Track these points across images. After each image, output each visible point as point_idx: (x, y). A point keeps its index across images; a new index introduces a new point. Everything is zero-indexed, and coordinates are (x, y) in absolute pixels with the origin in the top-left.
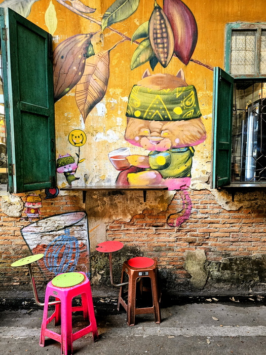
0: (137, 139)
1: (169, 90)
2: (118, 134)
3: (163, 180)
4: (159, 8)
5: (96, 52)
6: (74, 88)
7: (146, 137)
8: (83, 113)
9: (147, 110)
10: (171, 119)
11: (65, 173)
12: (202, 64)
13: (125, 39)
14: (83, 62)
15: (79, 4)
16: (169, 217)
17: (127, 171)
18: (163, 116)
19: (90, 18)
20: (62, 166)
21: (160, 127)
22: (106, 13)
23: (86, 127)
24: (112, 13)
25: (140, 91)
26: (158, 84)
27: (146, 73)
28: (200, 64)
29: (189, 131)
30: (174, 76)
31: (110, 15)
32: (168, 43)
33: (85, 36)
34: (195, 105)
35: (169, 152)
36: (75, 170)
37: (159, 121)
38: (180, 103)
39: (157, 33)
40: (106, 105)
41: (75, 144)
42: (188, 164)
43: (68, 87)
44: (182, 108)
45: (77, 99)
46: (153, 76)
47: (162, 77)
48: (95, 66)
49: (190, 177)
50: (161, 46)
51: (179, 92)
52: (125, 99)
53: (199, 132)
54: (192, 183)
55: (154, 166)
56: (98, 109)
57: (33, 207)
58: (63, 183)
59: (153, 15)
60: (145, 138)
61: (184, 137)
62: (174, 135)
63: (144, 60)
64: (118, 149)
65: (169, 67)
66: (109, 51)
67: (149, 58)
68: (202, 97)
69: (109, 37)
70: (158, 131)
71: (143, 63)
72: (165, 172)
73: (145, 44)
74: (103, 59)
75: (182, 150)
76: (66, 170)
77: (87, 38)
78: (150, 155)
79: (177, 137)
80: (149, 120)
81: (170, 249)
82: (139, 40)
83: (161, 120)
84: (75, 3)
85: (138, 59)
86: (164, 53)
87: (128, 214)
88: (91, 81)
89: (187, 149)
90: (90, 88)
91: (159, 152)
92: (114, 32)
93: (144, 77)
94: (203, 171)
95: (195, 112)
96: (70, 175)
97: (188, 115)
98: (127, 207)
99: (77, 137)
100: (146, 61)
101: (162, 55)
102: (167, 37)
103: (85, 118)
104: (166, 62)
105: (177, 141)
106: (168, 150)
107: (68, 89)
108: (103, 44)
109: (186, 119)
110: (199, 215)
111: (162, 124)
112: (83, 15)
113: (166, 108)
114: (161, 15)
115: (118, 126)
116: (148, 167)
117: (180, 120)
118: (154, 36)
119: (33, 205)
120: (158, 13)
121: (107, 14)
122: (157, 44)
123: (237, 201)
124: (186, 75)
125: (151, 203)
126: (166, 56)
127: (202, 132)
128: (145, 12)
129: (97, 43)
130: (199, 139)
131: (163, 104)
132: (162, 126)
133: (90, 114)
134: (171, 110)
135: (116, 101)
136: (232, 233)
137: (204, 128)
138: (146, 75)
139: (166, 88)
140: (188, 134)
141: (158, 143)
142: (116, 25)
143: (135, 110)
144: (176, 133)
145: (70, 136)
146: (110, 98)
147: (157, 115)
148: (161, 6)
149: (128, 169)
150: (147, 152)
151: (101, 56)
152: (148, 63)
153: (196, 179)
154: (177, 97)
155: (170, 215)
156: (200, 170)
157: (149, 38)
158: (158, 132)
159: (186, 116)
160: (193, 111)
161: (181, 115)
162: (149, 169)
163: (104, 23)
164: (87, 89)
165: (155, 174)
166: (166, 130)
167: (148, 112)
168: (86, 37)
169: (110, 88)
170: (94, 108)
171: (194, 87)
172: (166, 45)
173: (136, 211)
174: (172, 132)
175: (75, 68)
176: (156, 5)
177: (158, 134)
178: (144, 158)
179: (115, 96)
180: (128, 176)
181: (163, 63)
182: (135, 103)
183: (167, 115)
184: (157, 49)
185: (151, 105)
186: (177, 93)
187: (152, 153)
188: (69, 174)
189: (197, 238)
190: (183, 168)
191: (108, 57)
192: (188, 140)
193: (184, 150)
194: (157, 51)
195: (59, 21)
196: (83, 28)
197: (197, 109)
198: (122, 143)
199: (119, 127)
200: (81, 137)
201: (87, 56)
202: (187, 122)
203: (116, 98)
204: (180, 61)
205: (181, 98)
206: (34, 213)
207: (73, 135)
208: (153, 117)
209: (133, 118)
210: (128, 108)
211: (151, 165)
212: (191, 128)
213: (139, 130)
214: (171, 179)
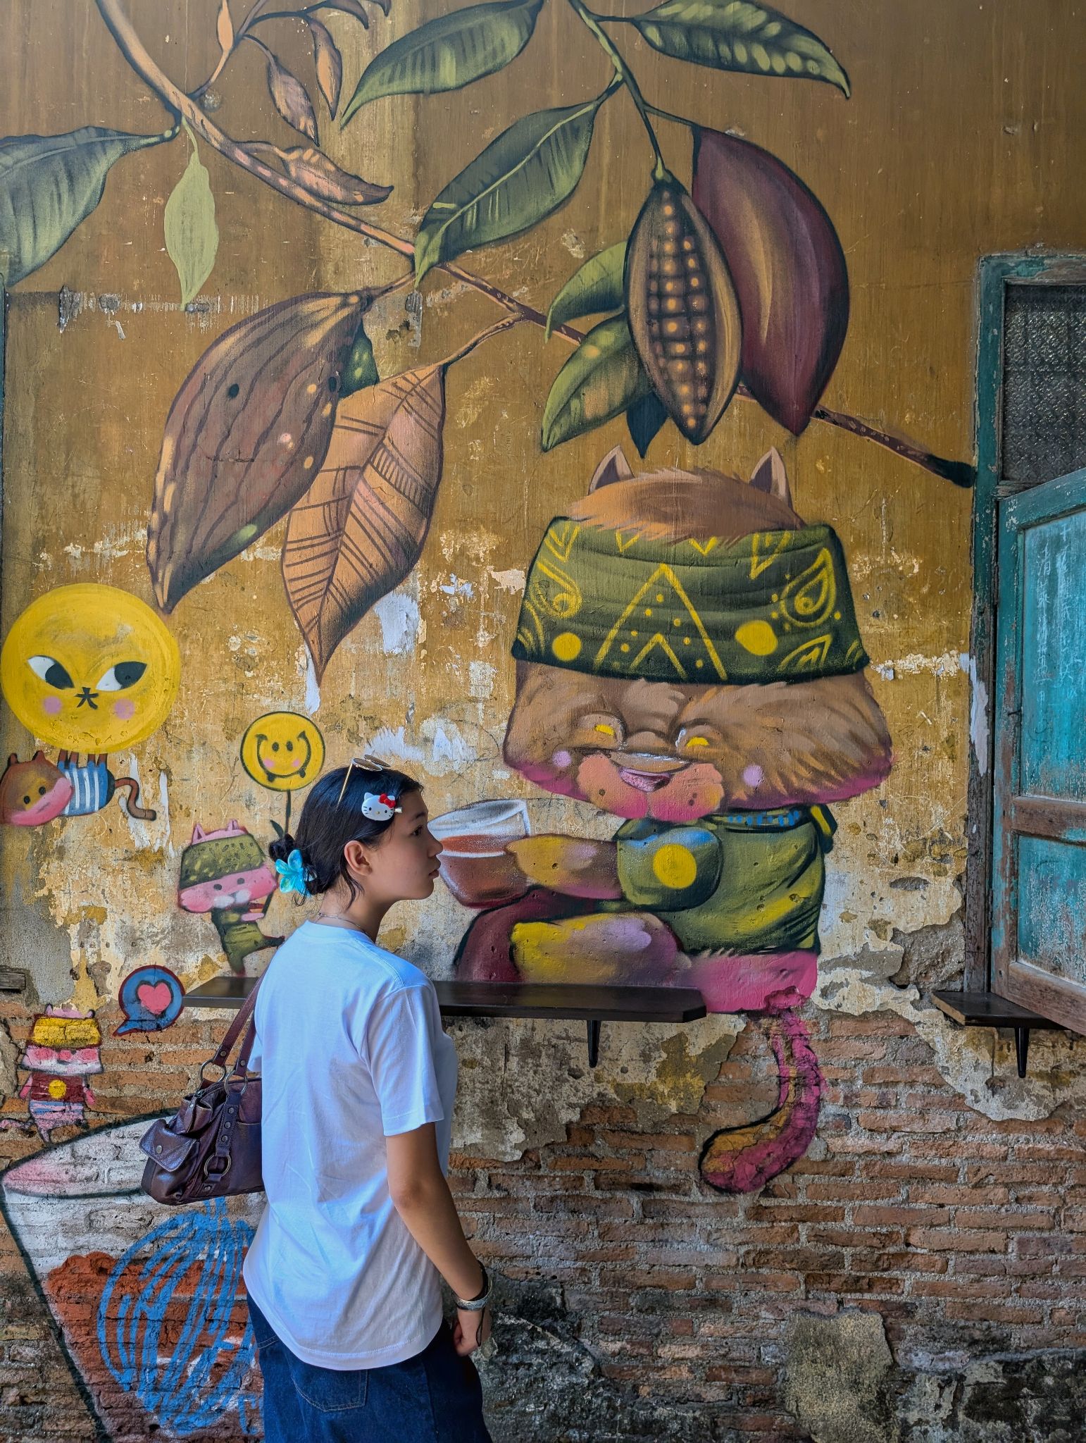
0: (563, 759)
1: (713, 542)
2: (474, 736)
3: (686, 961)
4: (676, 188)
5: (385, 369)
6: (280, 525)
7: (606, 752)
8: (313, 636)
9: (613, 633)
10: (723, 674)
11: (216, 914)
12: (869, 432)
13: (517, 315)
14: (327, 411)
15: (317, 166)
16: (707, 1145)
17: (510, 911)
18: (687, 662)
19: (363, 227)
20: (204, 879)
21: (671, 708)
22: (437, 205)
23: (323, 699)
24: (462, 205)
25: (583, 545)
26: (665, 518)
27: (612, 465)
28: (857, 431)
29: (808, 732)
30: (738, 481)
31: (453, 212)
32: (713, 335)
33: (336, 301)
34: (838, 616)
35: (712, 826)
36: (262, 901)
37: (665, 685)
38: (768, 602)
39: (661, 296)
40: (422, 607)
41: (271, 777)
42: (804, 890)
43: (252, 521)
44: (778, 627)
45: (289, 573)
46: (645, 478)
47: (682, 487)
48: (378, 433)
49: (816, 949)
50: (680, 348)
51: (764, 552)
52: (513, 579)
53: (855, 738)
54: (823, 980)
55: (642, 890)
56: (384, 623)
57: (61, 1069)
58: (207, 960)
59: (648, 216)
60: (600, 759)
61: (787, 758)
62: (737, 748)
63: (602, 410)
64: (469, 807)
65: (718, 439)
66: (444, 369)
67: (626, 400)
68: (868, 578)
69: (448, 307)
70: (661, 725)
71: (598, 422)
72: (696, 921)
73: (607, 338)
74: (413, 400)
75: (775, 822)
76: (223, 900)
77: (345, 312)
78: (624, 839)
79: (755, 757)
80: (621, 675)
81: (713, 1303)
82: (582, 324)
83: (674, 680)
84: (300, 160)
85: (575, 404)
86: (694, 379)
87: (512, 1125)
88: (356, 497)
89: (798, 815)
90: (351, 526)
91: (663, 826)
92: (471, 287)
93: (599, 485)
94: (877, 926)
95: (838, 646)
96: (239, 922)
97: (804, 659)
98: (506, 1087)
99: (283, 747)
100: (611, 414)
101: (684, 390)
102: (711, 312)
103: (321, 664)
104: (701, 419)
105: (753, 777)
106: (708, 818)
107: (250, 531)
108: (418, 336)
109: (793, 679)
110: (856, 1141)
111: (681, 696)
112: (336, 215)
113: (699, 623)
114: (682, 218)
115: (474, 700)
116: (612, 894)
117: (764, 680)
118: (648, 306)
119: (60, 1062)
120: (668, 210)
121: (442, 211)
122: (661, 339)
123: (1040, 1075)
124: (794, 477)
125: (624, 1071)
126: (702, 391)
127: (869, 737)
128: (609, 203)
129: (391, 334)
130: (854, 769)
131: (688, 604)
132: (682, 705)
133: (347, 643)
134: (723, 633)
135: (467, 588)
136: (1016, 1236)
137: (882, 719)
138: (611, 475)
139: (703, 536)
140: (805, 745)
141: (661, 782)
142: (481, 255)
143: (554, 629)
144: (748, 740)
145: (251, 742)
146: (441, 576)
147: (657, 656)
148: (685, 178)
149: (516, 900)
150: (611, 825)
151: (408, 387)
152: (620, 424)
153: (844, 962)
154: (754, 574)
155: (717, 1134)
156: (864, 920)
157: (625, 317)
158: (659, 734)
159: (795, 661)
160: (827, 639)
161: (772, 659)
162: (615, 906)
163: (426, 250)
164: (336, 531)
165: (647, 928)
166: (699, 722)
167: (617, 642)
168: (344, 305)
169: (442, 528)
170: (367, 617)
171: (832, 532)
172: (702, 346)
173: (549, 1106)
174: (726, 737)
175: (286, 438)
176: (660, 174)
177: (661, 743)
178: (590, 851)
179: (464, 565)
180: (516, 936)
181: (691, 423)
182: (560, 597)
183: (706, 657)
184: (662, 362)
185: (630, 609)
186: (755, 559)
187: (631, 829)
188: (233, 917)
189: (848, 1252)
190: (780, 907)
191: (436, 392)
192: (804, 772)
193: (786, 822)
194: (663, 371)
195: (224, 237)
196: (330, 267)
197: (845, 631)
198: (491, 778)
199: (480, 706)
200: (300, 745)
201: (340, 387)
202: (798, 693)
203: (471, 574)
204: (765, 415)
205: (773, 580)
206: (65, 1100)
207: (261, 738)
208: (637, 661)
209: (546, 667)
210: (523, 620)
211: (626, 887)
212: (820, 720)
213: (575, 722)
214: (722, 958)
